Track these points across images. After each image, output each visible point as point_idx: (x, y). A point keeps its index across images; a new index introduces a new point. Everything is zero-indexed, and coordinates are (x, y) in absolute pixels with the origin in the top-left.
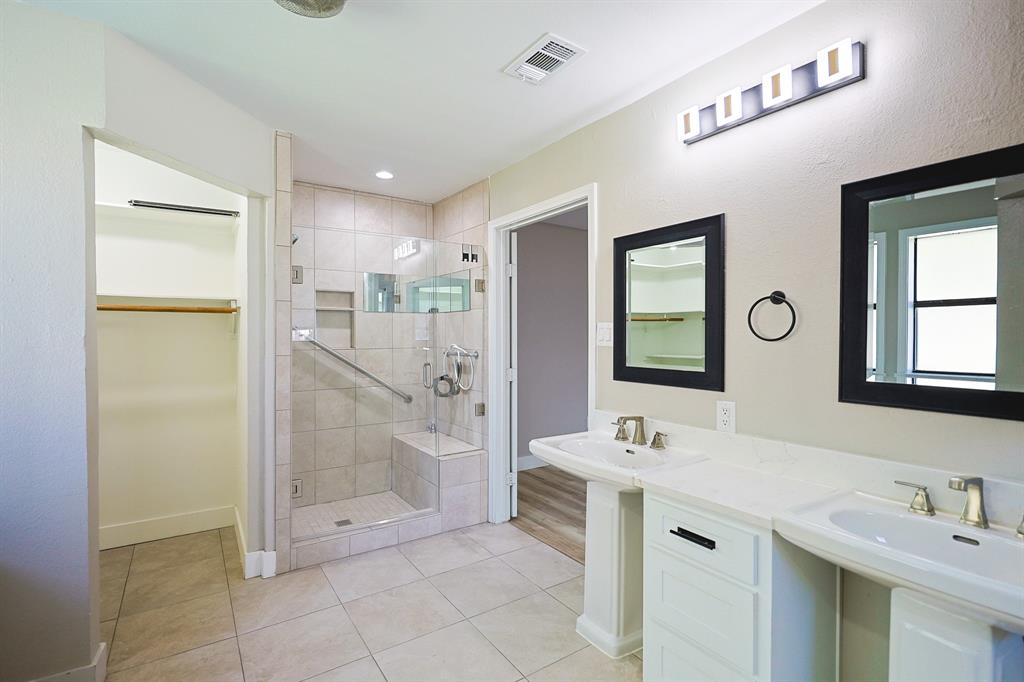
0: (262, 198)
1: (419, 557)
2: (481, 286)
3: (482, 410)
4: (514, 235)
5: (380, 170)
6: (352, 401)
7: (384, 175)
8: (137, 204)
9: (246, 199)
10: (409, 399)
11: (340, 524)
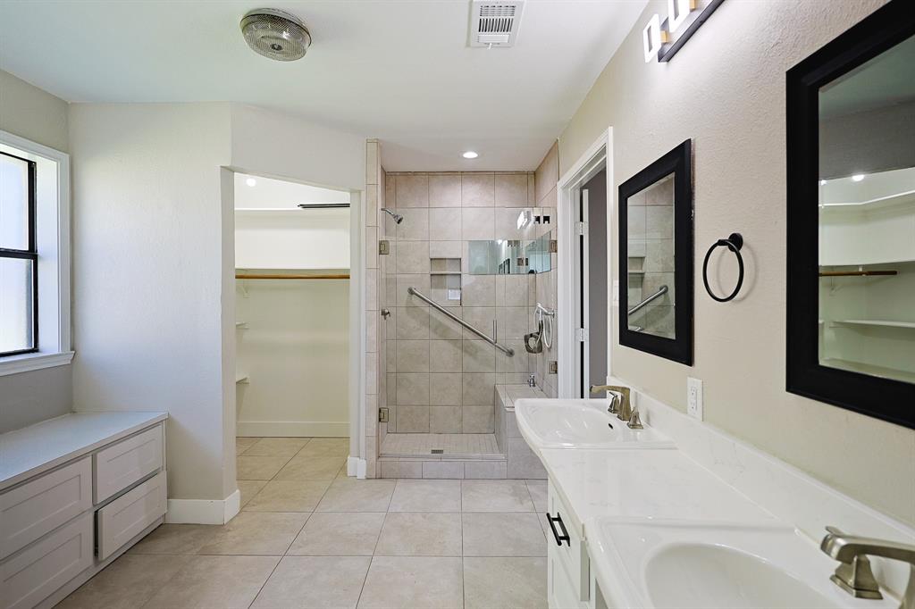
0: (360, 192)
1: (471, 493)
2: (553, 246)
3: (554, 368)
4: (586, 192)
5: (465, 152)
6: (459, 351)
7: (470, 155)
8: (304, 206)
9: (349, 194)
10: (511, 353)
11: (434, 452)
